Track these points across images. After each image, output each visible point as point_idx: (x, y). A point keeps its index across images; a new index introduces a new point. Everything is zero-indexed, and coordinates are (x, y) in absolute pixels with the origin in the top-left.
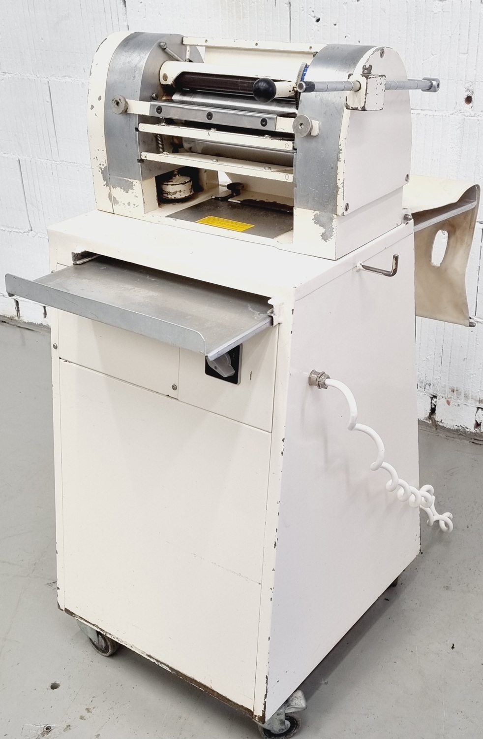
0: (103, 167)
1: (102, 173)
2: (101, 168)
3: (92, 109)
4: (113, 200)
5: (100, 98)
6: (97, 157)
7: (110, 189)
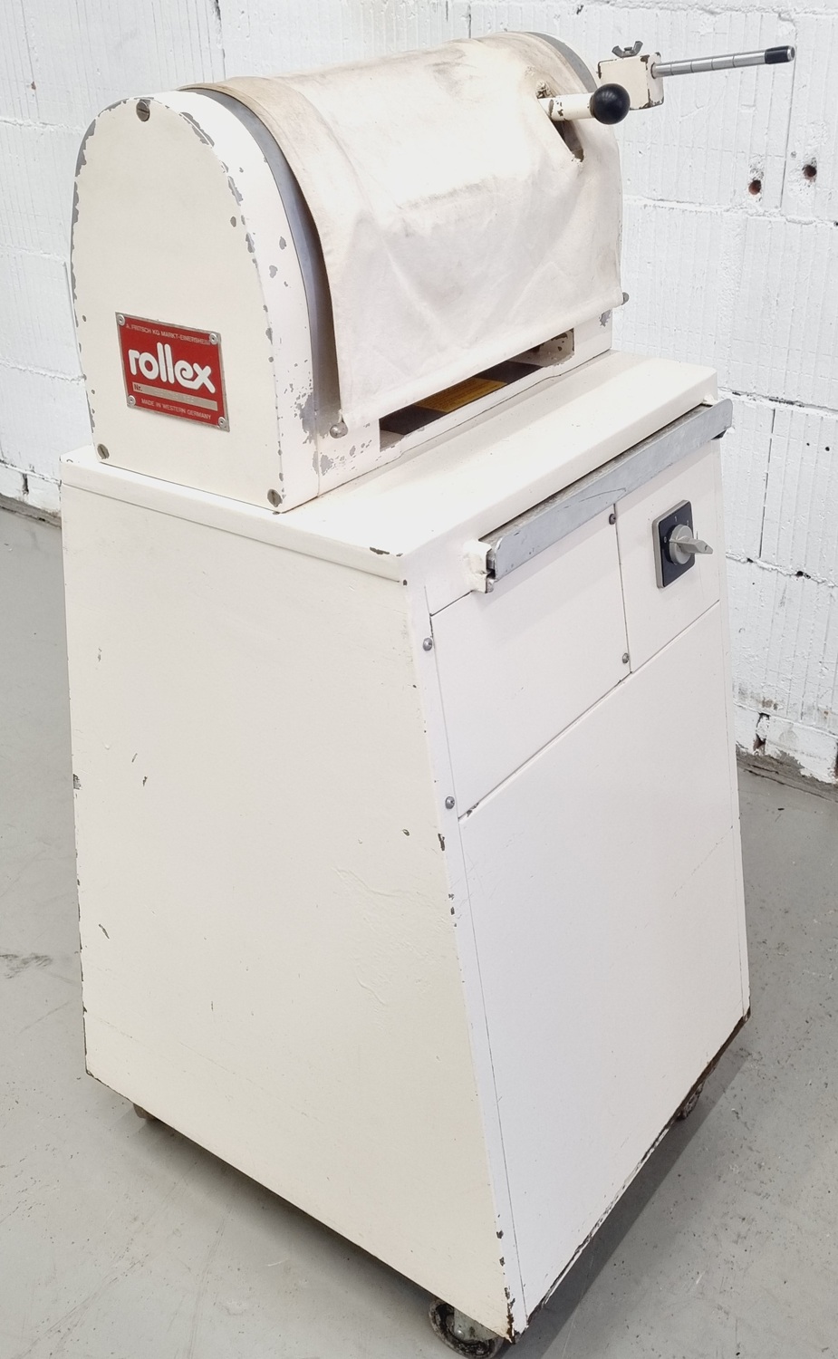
0: (303, 401)
1: (302, 416)
2: (299, 406)
3: (273, 275)
4: (324, 464)
5: (283, 244)
6: (291, 385)
7: (316, 443)
